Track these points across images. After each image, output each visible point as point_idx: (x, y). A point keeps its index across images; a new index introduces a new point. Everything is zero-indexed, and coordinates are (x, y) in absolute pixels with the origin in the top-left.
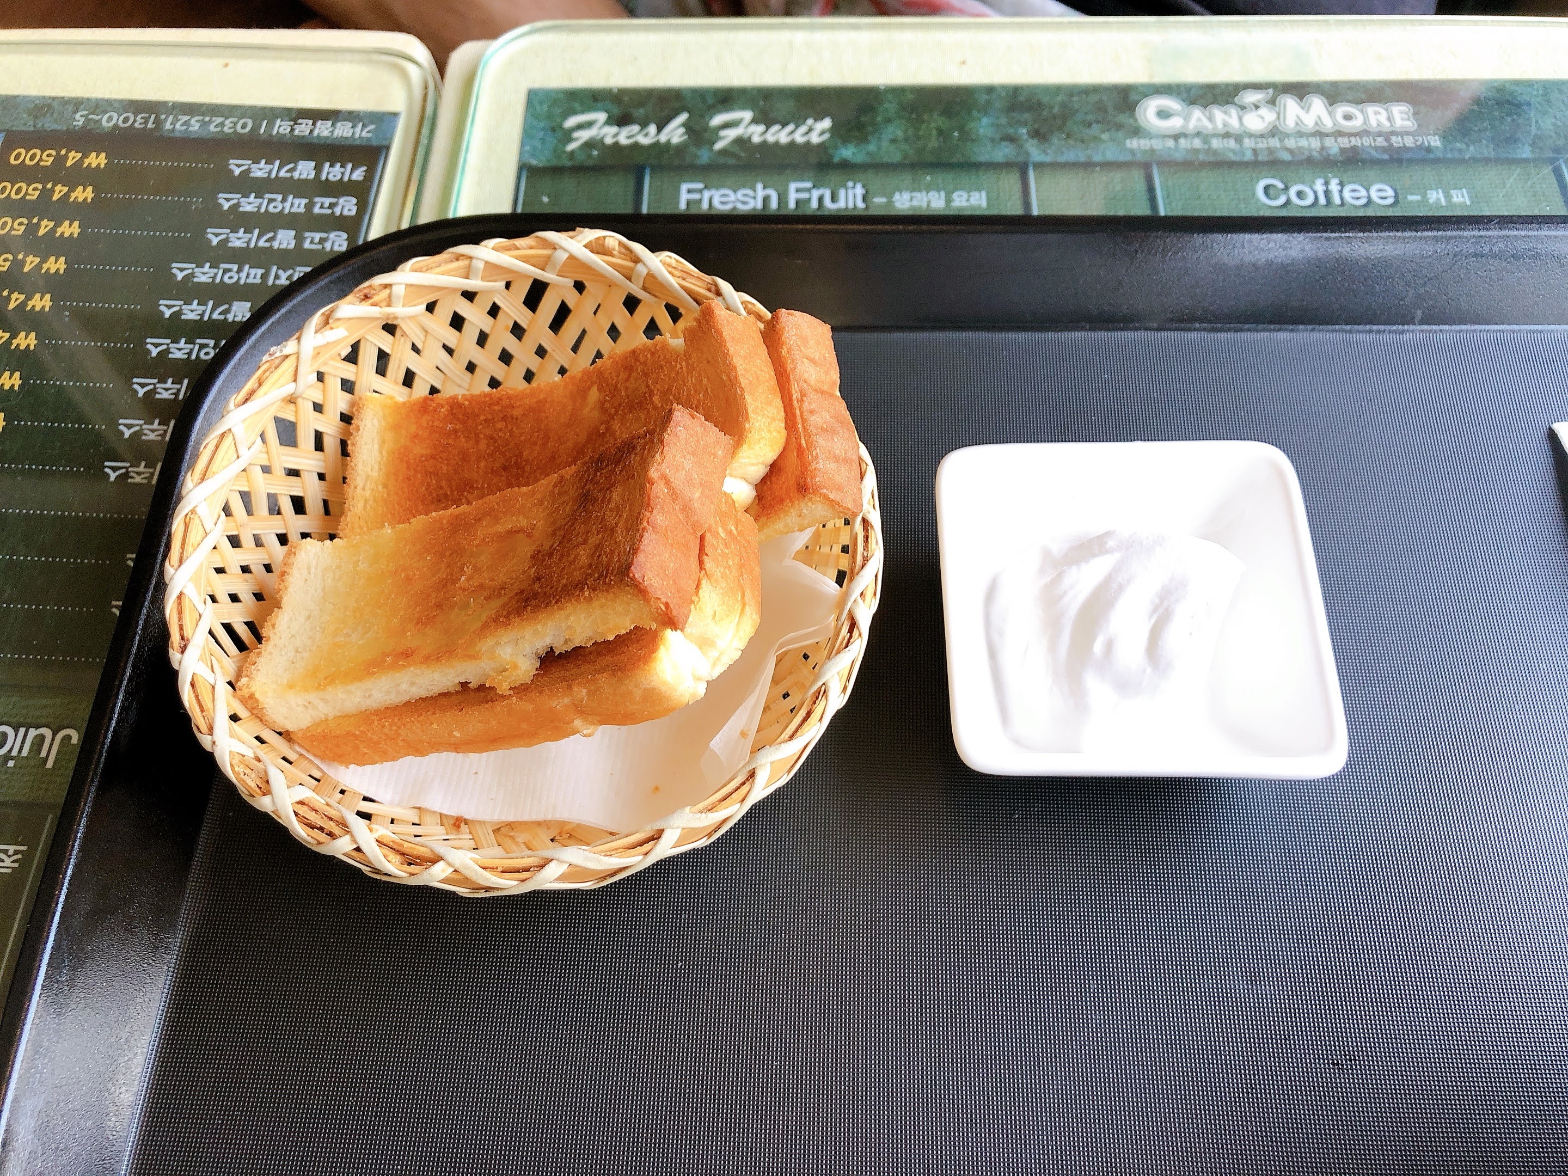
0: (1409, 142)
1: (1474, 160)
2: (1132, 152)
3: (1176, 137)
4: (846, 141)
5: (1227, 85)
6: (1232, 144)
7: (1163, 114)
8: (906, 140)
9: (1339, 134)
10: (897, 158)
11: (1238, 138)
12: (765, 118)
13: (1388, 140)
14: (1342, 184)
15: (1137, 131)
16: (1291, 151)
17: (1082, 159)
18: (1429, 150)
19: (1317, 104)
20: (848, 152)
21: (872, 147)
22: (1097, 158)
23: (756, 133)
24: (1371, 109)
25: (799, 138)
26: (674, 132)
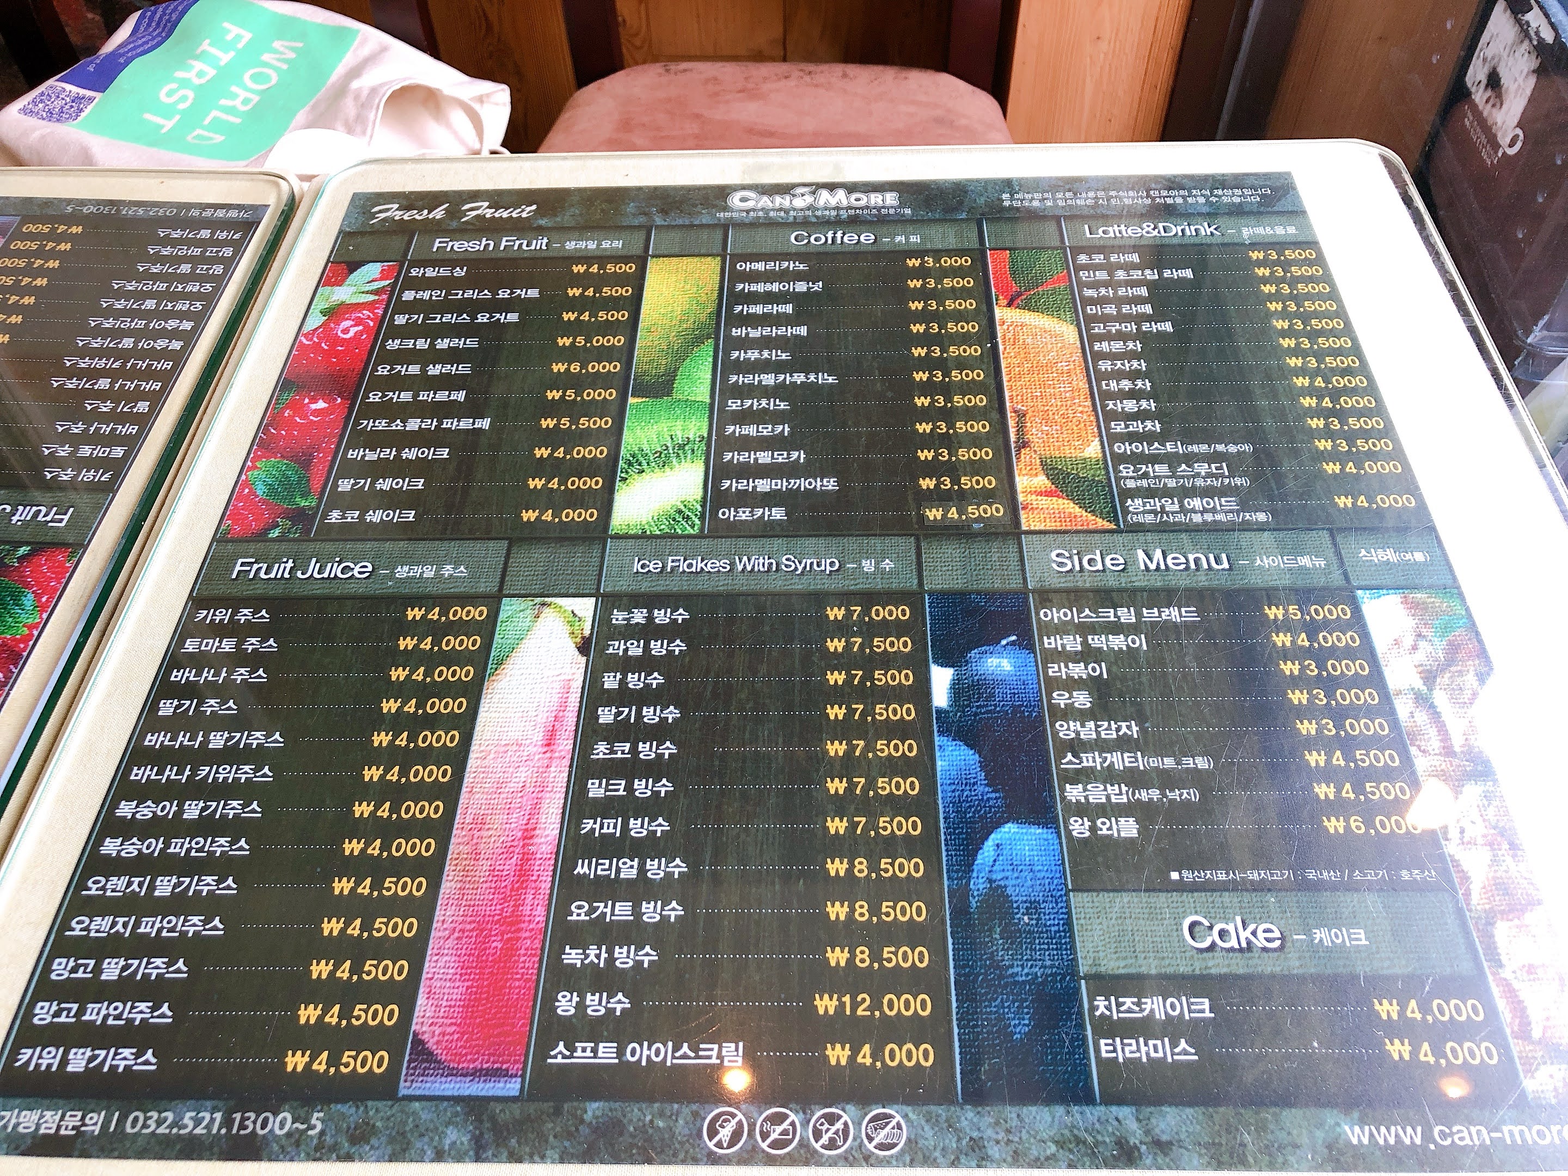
0: (892, 211)
1: (930, 220)
2: (719, 219)
3: (748, 212)
4: (543, 216)
5: (787, 185)
6: (782, 214)
7: (743, 200)
8: (581, 215)
9: (851, 208)
10: (573, 224)
11: (787, 212)
12: (495, 206)
13: (879, 211)
14: (844, 234)
15: (726, 208)
16: (817, 217)
17: (687, 222)
18: (903, 215)
19: (841, 194)
20: (542, 222)
21: (558, 219)
22: (696, 222)
23: (489, 213)
24: (873, 196)
25: (514, 215)
26: (439, 213)
